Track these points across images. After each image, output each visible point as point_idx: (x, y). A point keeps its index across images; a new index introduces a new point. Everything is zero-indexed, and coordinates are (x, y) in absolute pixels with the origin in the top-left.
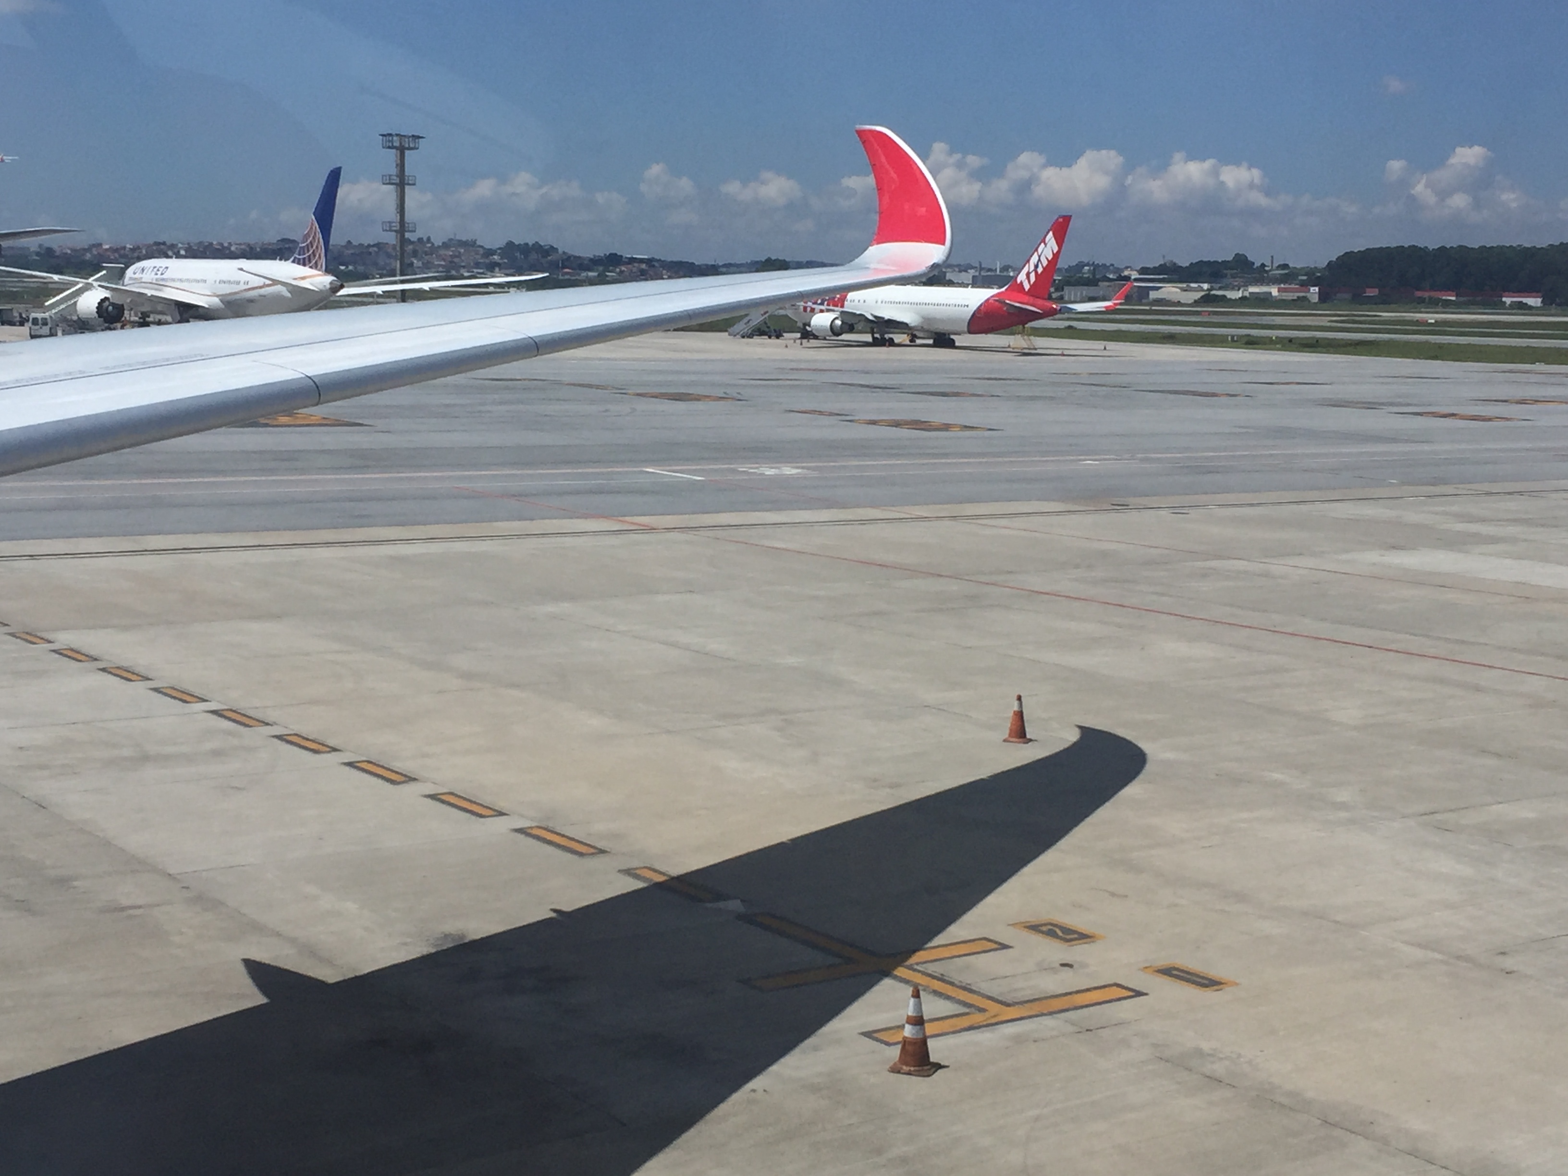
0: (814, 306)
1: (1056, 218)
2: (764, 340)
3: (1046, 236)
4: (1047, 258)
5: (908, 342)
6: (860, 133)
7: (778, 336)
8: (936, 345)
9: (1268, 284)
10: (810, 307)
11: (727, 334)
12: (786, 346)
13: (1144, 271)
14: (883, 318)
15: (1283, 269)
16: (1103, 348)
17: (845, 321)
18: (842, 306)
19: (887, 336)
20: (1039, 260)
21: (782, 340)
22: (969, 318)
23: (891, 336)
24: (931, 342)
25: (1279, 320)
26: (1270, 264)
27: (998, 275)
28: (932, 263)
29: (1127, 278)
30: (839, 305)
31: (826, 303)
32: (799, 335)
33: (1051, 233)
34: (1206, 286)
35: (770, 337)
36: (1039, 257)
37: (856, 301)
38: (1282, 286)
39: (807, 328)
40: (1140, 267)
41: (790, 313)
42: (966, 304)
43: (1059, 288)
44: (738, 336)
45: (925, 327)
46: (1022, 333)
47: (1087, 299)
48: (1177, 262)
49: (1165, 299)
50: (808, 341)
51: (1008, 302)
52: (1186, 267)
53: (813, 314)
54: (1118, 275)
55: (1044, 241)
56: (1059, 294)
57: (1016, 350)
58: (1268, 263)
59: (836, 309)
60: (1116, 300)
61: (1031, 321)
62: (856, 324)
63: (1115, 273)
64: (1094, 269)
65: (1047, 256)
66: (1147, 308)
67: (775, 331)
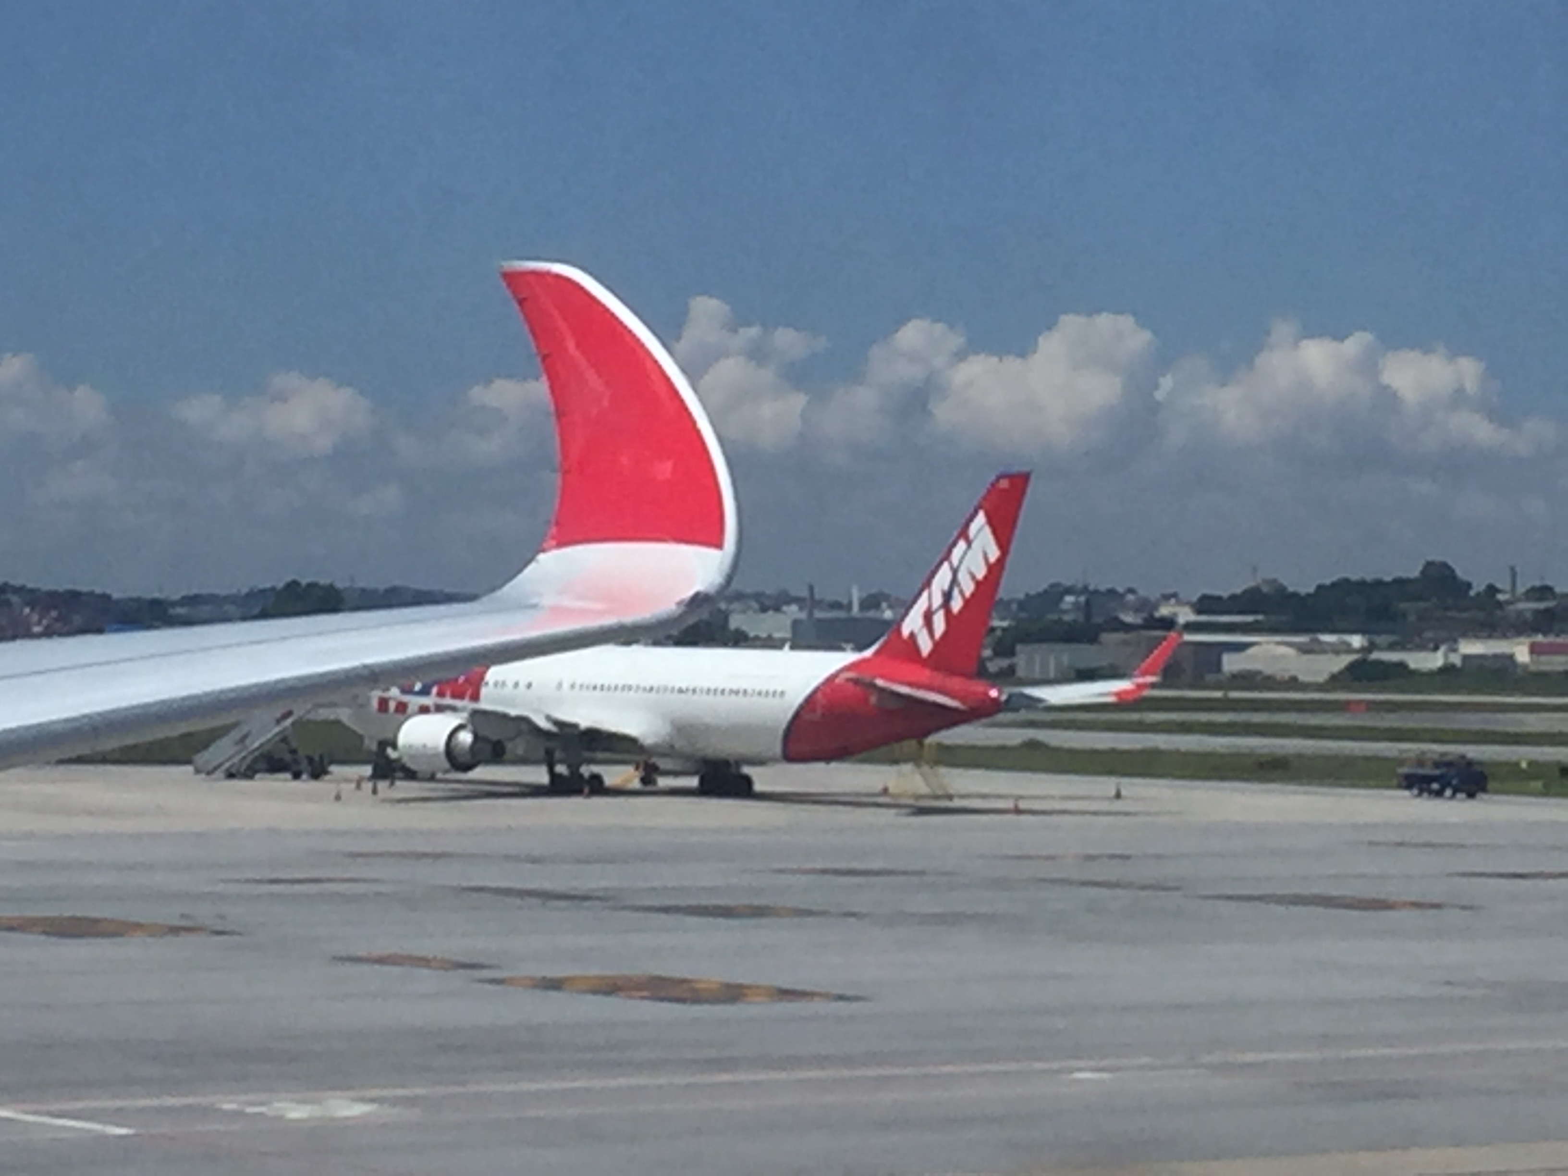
0: (406, 698)
1: (993, 478)
2: (282, 783)
3: (967, 525)
4: (973, 577)
5: (636, 784)
6: (512, 279)
7: (318, 772)
8: (706, 790)
9: (1504, 636)
10: (394, 699)
11: (190, 769)
12: (338, 798)
13: (1205, 605)
14: (575, 726)
15: (1540, 599)
16: (1113, 792)
17: (481, 733)
18: (475, 697)
19: (586, 770)
20: (954, 581)
21: (330, 781)
22: (784, 725)
23: (596, 769)
24: (693, 782)
25: (1534, 723)
26: (1507, 587)
27: (855, 620)
28: (691, 593)
29: (1168, 624)
30: (469, 693)
31: (435, 690)
32: (367, 770)
33: (981, 518)
34: (1357, 641)
35: (297, 776)
36: (955, 572)
37: (510, 684)
38: (1540, 638)
39: (390, 751)
40: (1199, 595)
41: (344, 715)
42: (779, 690)
43: (1005, 649)
44: (219, 774)
45: (677, 746)
46: (916, 759)
47: (1073, 675)
48: (1285, 583)
49: (1259, 673)
50: (392, 784)
51: (880, 682)
52: (1309, 595)
53: (400, 717)
54: (1145, 615)
55: (964, 534)
56: (1004, 663)
57: (902, 801)
58: (1503, 584)
59: (458, 703)
60: (1144, 673)
61: (938, 729)
62: (512, 739)
63: (1137, 611)
64: (1088, 603)
65: (973, 570)
66: (1218, 694)
67: (310, 760)
